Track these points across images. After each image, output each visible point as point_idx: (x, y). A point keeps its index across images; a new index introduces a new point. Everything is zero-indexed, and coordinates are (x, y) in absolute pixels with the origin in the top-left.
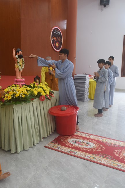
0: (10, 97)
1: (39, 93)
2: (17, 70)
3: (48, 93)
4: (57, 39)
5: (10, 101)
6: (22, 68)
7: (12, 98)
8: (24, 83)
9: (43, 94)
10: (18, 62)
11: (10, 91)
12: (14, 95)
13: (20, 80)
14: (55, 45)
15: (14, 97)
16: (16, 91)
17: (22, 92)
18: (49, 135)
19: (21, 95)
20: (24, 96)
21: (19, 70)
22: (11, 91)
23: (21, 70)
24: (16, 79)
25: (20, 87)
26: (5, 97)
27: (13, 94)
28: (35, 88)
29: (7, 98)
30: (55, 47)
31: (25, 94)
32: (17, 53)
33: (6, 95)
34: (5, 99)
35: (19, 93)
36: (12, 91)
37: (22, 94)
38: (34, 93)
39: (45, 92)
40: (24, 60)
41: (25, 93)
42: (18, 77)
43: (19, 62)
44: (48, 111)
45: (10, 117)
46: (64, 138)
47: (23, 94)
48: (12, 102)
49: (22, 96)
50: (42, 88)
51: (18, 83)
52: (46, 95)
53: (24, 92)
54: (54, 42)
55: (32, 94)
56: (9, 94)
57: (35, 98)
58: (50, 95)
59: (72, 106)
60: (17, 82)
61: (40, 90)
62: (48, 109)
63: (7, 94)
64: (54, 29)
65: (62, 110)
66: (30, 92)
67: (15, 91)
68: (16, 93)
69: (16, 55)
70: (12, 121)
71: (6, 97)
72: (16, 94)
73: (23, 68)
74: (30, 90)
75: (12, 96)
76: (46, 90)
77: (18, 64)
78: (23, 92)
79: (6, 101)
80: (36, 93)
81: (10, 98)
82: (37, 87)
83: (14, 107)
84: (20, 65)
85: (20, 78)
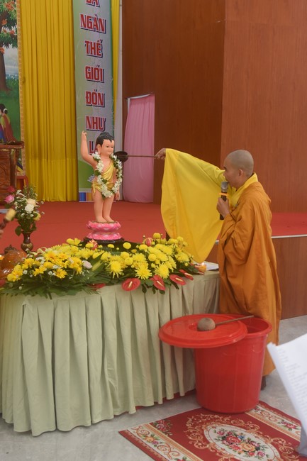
1: (129, 272)
3: (163, 272)
6: (111, 190)
9: (143, 272)
10: (98, 174)
15: (31, 276)
18: (160, 402)
21: (103, 196)
23: (108, 195)
28: (124, 254)
32: (99, 145)
34: (10, 277)
36: (32, 258)
38: (110, 267)
39: (150, 268)
40: (121, 167)
42: (100, 218)
43: (100, 171)
47: (63, 269)
48: (20, 288)
49: (56, 274)
50: (147, 255)
52: (150, 277)
55: (104, 269)
57: (111, 284)
66: (98, 265)
68: (38, 263)
72: (38, 267)
73: (116, 189)
74: (97, 259)
75: (26, 272)
76: (158, 262)
77: (99, 179)
81: (18, 278)
82: (134, 251)
83: (24, 303)
84: (105, 181)
85: (105, 221)
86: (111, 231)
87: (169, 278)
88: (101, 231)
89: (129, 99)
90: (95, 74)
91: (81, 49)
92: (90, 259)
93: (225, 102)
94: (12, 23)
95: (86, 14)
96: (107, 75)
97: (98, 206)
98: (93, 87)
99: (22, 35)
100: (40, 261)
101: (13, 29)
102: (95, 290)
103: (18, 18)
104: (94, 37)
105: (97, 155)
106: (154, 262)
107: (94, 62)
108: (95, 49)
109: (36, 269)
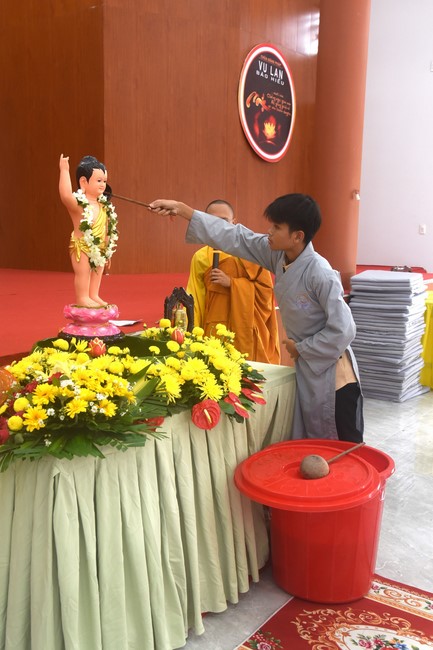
0: (36, 418)
2: (79, 261)
4: (268, 102)
5: (39, 435)
6: (103, 254)
7: (50, 420)
8: (116, 329)
9: (212, 391)
10: (86, 227)
11: (41, 383)
13: (93, 313)
14: (257, 131)
15: (62, 418)
16: (70, 382)
17: (104, 384)
19: (97, 402)
20: (110, 410)
21: (92, 265)
22: (46, 377)
23: (101, 262)
24: (74, 311)
25: (93, 355)
26: (10, 412)
27: (52, 397)
28: (171, 360)
29: (24, 419)
30: (261, 139)
31: (116, 399)
32: (83, 179)
33: (21, 403)
34: (14, 422)
35: (85, 393)
36: (50, 383)
37: (100, 397)
38: (163, 385)
39: (220, 382)
41: (119, 394)
42: (87, 300)
43: (89, 222)
44: (231, 474)
45: (38, 523)
46: (316, 617)
47: (109, 398)
48: (48, 443)
49: (103, 411)
51: (85, 329)
52: (223, 398)
53: (114, 385)
54: (257, 117)
55: (154, 391)
56: (36, 400)
57: (169, 414)
58: (247, 392)
59: (353, 452)
60: (77, 321)
61: (194, 370)
62: (233, 463)
63: (23, 395)
64: (257, 58)
65: (304, 476)
66: (141, 384)
67: (64, 384)
69: (76, 187)
70: (47, 541)
71: (21, 414)
72: (70, 399)
73: (110, 253)
76: (227, 371)
77: (88, 237)
78: (109, 386)
79: (19, 437)
80: (173, 388)
81: (40, 424)
82: (181, 354)
83: (56, 472)
84: (97, 240)
85: (97, 305)
88: (95, 321)
92: (127, 375)
102: (154, 430)
106: (221, 372)
109: (69, 405)
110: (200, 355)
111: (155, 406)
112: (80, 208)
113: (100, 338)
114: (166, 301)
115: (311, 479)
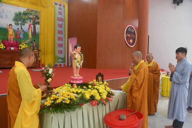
1: (92, 98)
2: (74, 67)
3: (104, 96)
4: (131, 36)
5: (49, 107)
6: (79, 65)
7: (52, 104)
8: (81, 82)
9: (98, 97)
10: (75, 59)
12: (55, 100)
13: (76, 78)
14: (128, 41)
15: (55, 103)
19: (64, 100)
20: (68, 102)
21: (77, 67)
23: (79, 66)
24: (72, 77)
27: (54, 98)
28: (89, 90)
32: (75, 49)
33: (48, 99)
36: (55, 94)
37: (66, 98)
38: (85, 96)
39: (100, 95)
40: (83, 56)
41: (71, 98)
42: (75, 75)
43: (76, 58)
47: (68, 99)
48: (51, 109)
49: (66, 102)
50: (98, 90)
51: (74, 81)
52: (100, 99)
53: (71, 96)
54: (128, 38)
55: (83, 97)
56: (51, 98)
57: (86, 103)
58: (108, 98)
59: (134, 113)
61: (94, 92)
64: (128, 27)
66: (80, 95)
68: (58, 97)
72: (58, 99)
73: (81, 64)
74: (80, 93)
75: (53, 102)
76: (102, 93)
77: (76, 61)
78: (69, 96)
80: (88, 96)
81: (50, 104)
82: (92, 88)
83: (52, 116)
84: (78, 62)
85: (77, 76)
86: (80, 79)
87: (106, 99)
88: (76, 80)
89: (69, 39)
90: (60, 32)
91: (57, 26)
92: (77, 93)
93: (98, 39)
94: (38, 19)
95: (58, 17)
96: (63, 33)
97: (75, 70)
98: (60, 35)
99: (41, 22)
100: (59, 96)
101: (39, 20)
102: (81, 107)
103: (40, 18)
104: (60, 23)
105: (75, 52)
106: (101, 93)
107: (60, 29)
108: (60, 26)
109: (57, 100)
110: (96, 89)
111: (82, 101)
112: (74, 55)
113: (76, 84)
114: (97, 75)
115: (121, 120)
